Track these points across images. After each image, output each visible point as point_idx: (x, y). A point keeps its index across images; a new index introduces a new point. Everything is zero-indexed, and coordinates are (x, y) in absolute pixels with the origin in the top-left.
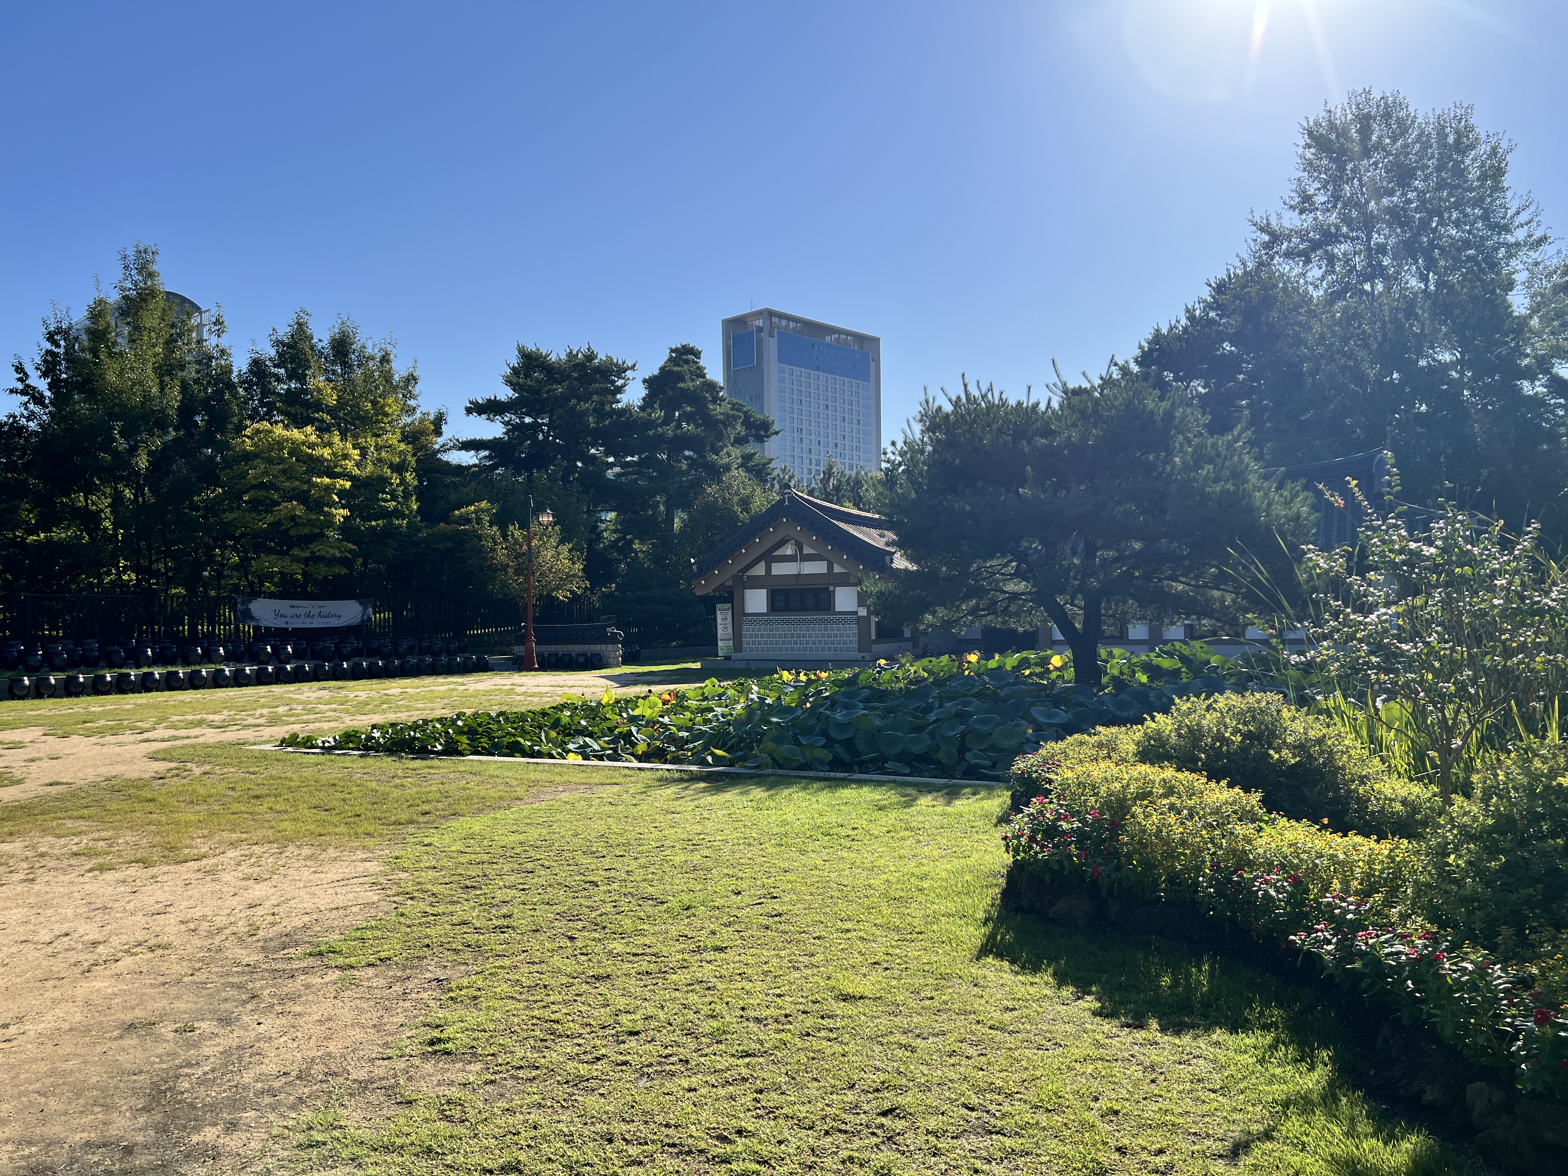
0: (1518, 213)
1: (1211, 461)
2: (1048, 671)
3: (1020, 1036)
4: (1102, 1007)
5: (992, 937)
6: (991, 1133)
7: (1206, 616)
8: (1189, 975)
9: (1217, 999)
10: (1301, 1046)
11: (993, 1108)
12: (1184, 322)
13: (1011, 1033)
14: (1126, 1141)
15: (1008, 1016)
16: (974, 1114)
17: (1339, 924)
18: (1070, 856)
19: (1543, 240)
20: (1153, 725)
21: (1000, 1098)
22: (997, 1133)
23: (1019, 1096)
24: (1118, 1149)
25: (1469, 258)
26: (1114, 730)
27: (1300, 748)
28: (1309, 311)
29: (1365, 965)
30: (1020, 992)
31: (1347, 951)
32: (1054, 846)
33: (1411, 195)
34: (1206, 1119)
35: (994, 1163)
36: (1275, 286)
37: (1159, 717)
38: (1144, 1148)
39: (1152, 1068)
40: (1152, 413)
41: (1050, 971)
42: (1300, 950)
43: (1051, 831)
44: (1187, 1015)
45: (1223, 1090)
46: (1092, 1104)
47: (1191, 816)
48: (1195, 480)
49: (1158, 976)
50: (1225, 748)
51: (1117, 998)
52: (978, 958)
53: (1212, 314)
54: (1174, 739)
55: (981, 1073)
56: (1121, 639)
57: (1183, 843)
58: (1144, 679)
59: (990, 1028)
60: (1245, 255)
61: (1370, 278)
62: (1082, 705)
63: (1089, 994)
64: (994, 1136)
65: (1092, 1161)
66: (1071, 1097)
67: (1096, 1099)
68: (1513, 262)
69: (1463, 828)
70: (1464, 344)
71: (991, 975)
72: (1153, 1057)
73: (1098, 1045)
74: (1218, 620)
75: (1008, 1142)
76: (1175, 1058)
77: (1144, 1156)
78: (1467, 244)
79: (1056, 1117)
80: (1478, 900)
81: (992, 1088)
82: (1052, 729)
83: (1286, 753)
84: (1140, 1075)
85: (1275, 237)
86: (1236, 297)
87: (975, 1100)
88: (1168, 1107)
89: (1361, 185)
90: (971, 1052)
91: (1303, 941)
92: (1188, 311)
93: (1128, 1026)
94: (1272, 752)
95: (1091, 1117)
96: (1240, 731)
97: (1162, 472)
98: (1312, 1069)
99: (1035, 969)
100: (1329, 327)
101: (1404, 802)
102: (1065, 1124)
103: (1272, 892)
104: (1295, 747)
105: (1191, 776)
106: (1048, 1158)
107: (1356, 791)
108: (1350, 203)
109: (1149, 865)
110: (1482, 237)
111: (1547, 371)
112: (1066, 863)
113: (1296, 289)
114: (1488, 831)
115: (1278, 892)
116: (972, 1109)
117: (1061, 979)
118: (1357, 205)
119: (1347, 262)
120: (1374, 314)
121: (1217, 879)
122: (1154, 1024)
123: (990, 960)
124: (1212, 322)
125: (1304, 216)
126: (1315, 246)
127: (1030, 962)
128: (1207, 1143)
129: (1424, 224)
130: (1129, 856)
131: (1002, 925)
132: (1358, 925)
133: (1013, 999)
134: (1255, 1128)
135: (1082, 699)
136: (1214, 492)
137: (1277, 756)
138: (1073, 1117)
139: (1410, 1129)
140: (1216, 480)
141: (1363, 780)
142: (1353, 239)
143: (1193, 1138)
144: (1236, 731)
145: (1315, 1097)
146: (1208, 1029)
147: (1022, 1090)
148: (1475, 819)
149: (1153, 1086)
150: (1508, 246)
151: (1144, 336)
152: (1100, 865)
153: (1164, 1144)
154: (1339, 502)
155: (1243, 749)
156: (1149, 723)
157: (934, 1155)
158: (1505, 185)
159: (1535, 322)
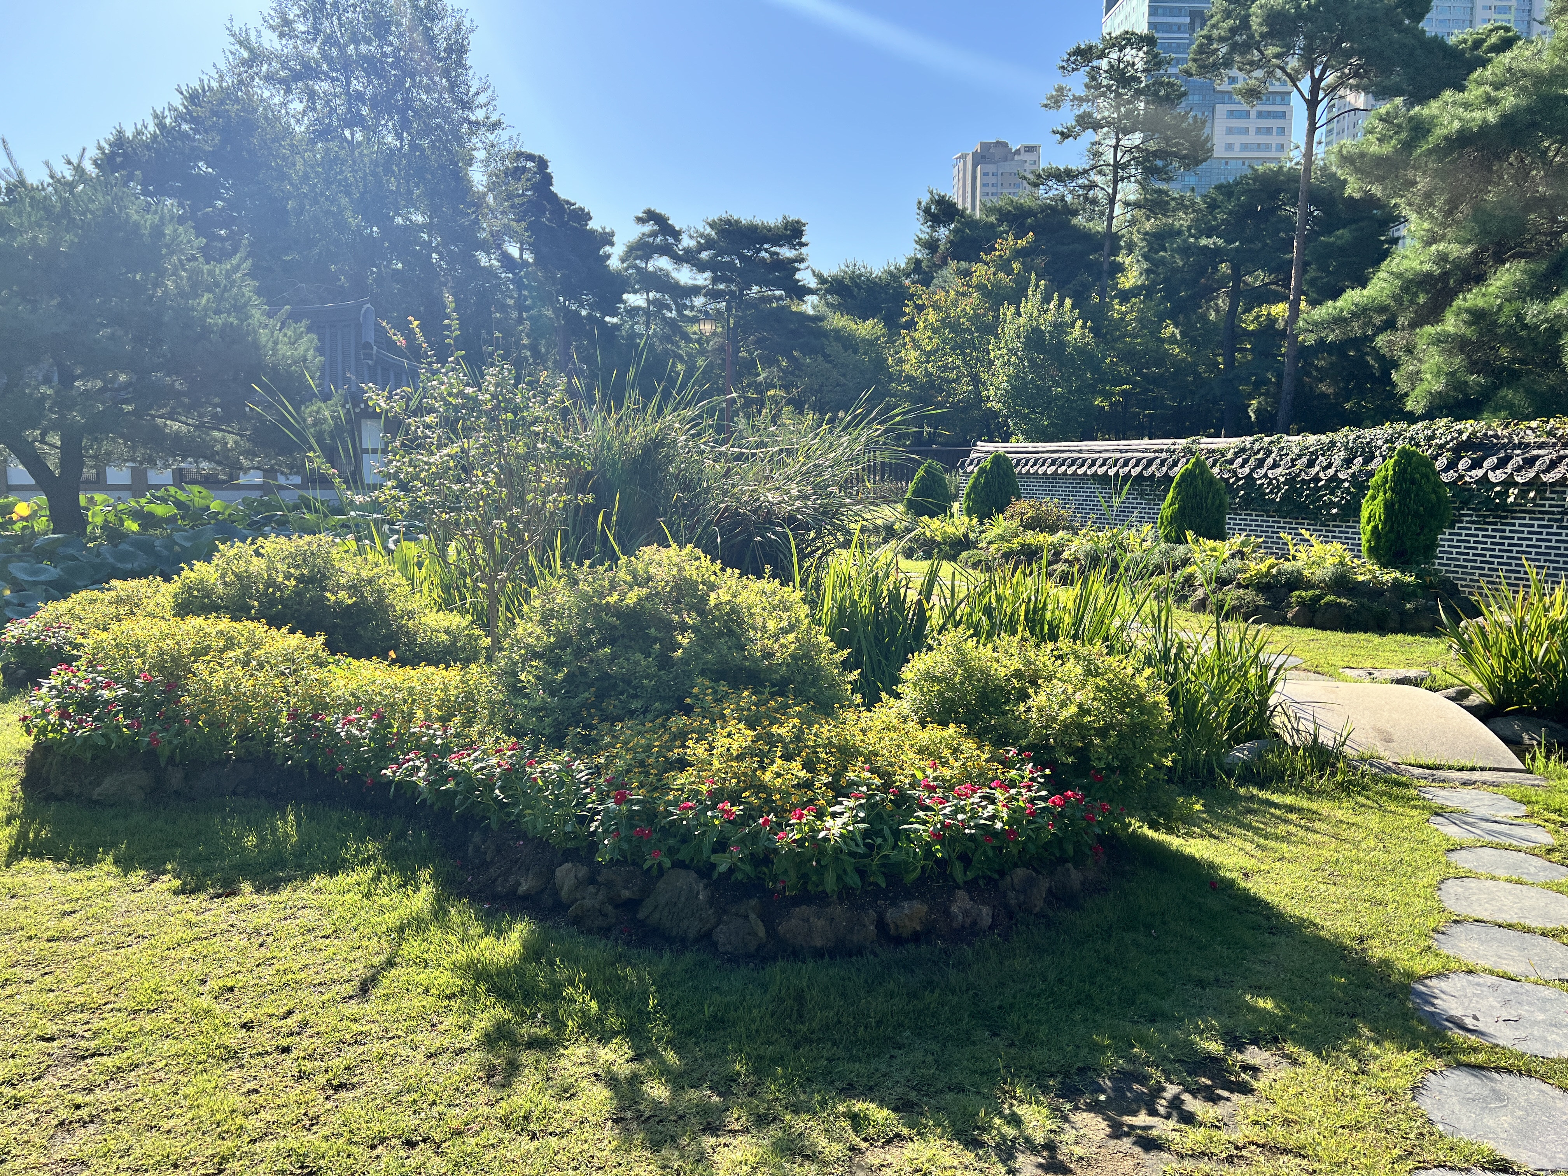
0: (478, 94)
1: (209, 290)
2: (12, 522)
3: (92, 940)
4: (184, 884)
5: (22, 835)
6: (84, 1058)
7: (206, 458)
8: (274, 830)
9: (309, 846)
10: (403, 870)
11: (79, 1030)
12: (152, 128)
13: (77, 939)
14: (250, 1015)
15: (68, 922)
16: (55, 1044)
17: (429, 751)
18: (118, 728)
19: (497, 125)
20: (192, 575)
21: (86, 1016)
22: (93, 1055)
23: (110, 1006)
24: (244, 1026)
25: (439, 126)
26: (133, 583)
27: (353, 588)
28: (292, 145)
29: (457, 784)
30: (77, 890)
31: (439, 773)
32: (95, 719)
33: (388, 49)
34: (327, 967)
35: (97, 1090)
36: (255, 110)
37: (198, 565)
38: (271, 1016)
39: (257, 931)
40: (137, 225)
41: (110, 859)
42: (392, 781)
43: (87, 704)
44: (281, 870)
45: (336, 933)
46: (201, 989)
47: (261, 666)
48: (193, 309)
49: (240, 838)
50: (278, 594)
51: (199, 870)
52: (8, 865)
53: (185, 127)
54: (220, 589)
55: (51, 995)
56: (99, 484)
57: (255, 696)
58: (134, 527)
59: (49, 940)
60: (223, 67)
61: (350, 125)
62: (74, 558)
63: (163, 874)
64: (88, 1061)
65: (218, 1047)
66: (173, 988)
67: (204, 982)
68: (474, 140)
69: (528, 647)
70: (433, 211)
71: (31, 881)
72: (256, 921)
73: (189, 924)
74: (219, 463)
75: (108, 1061)
76: (279, 915)
77: (275, 1023)
78: (436, 112)
79: (163, 1016)
80: (545, 709)
81: (72, 1008)
82: (40, 588)
83: (343, 595)
84: (244, 942)
85: (255, 57)
86: (214, 113)
87: (51, 1028)
88: (287, 966)
89: (341, 25)
90: (29, 974)
91: (394, 773)
92: (156, 116)
93: (219, 896)
94: (328, 595)
95: (205, 1002)
96: (292, 575)
97: (152, 296)
98: (416, 890)
99: (90, 860)
100: (312, 167)
101: (447, 632)
102: (176, 1020)
103: (354, 731)
104: (350, 588)
105: (250, 625)
106: (164, 1062)
107: (406, 625)
108: (330, 40)
109: (216, 724)
110: (449, 109)
111: (499, 247)
112: (113, 736)
113: (278, 119)
114: (551, 648)
115: (362, 731)
116: (52, 1039)
117: (126, 864)
118: (336, 44)
119: (328, 102)
120: (354, 162)
121: (294, 728)
122: (246, 887)
123: (25, 862)
124: (185, 135)
125: (284, 41)
126: (297, 77)
127: (81, 854)
128: (335, 988)
129: (400, 82)
130: (194, 717)
131: (33, 820)
132: (446, 750)
133: (71, 901)
134: (376, 960)
135: (71, 551)
136: (216, 324)
137: (333, 598)
138: (182, 1010)
139: (513, 920)
140: (218, 312)
141: (411, 615)
142: (333, 80)
143: (319, 989)
144: (288, 577)
145: (427, 916)
146: (306, 878)
147: (112, 998)
148: (538, 639)
149: (263, 950)
150: (470, 122)
151: (105, 135)
152: (158, 732)
153: (291, 1004)
154: (400, 341)
155: (298, 593)
156: (186, 573)
157: (16, 1107)
158: (468, 63)
159: (490, 199)
